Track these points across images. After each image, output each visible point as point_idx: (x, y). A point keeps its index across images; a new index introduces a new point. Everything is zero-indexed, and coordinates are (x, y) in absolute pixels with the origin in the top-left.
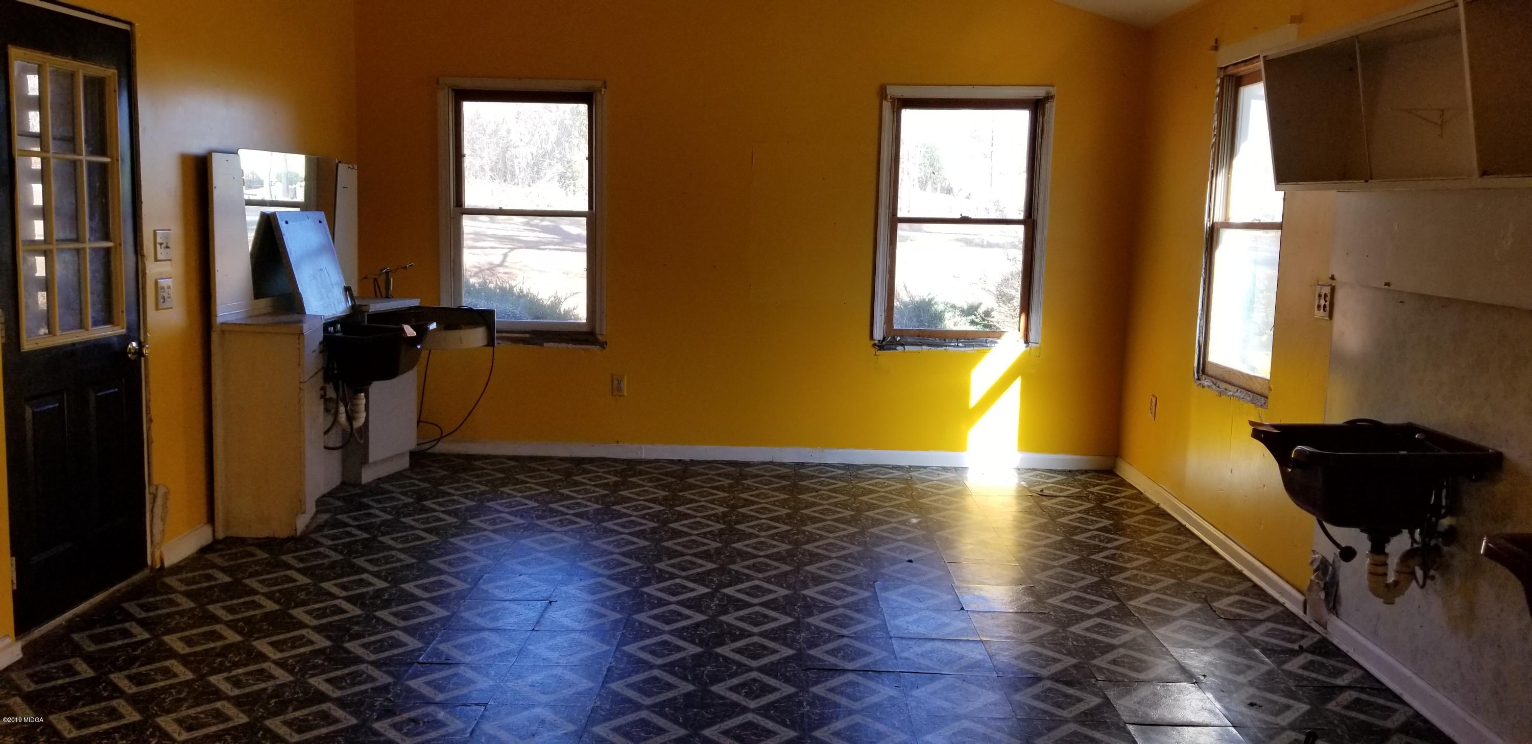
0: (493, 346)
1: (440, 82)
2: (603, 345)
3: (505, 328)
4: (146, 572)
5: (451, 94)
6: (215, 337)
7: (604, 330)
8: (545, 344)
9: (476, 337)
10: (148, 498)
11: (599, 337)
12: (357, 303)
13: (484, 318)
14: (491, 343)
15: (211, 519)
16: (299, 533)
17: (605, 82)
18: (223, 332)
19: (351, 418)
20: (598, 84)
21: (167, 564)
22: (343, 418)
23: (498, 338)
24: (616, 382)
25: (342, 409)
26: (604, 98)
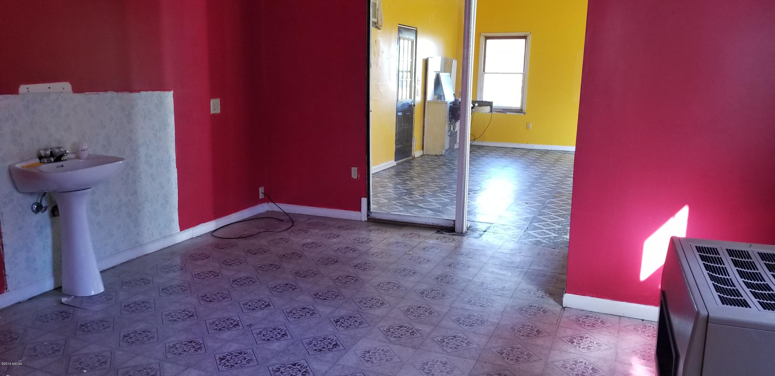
0: (492, 112)
1: (481, 34)
2: (525, 113)
3: (495, 108)
4: (412, 157)
5: (484, 38)
6: (426, 104)
7: (525, 109)
8: (507, 113)
9: (488, 109)
10: (413, 140)
11: (524, 111)
12: (457, 98)
13: (490, 104)
14: (491, 111)
15: (423, 149)
16: (443, 154)
17: (531, 33)
18: (428, 103)
19: (454, 129)
20: (529, 33)
21: (415, 157)
22: (452, 128)
23: (493, 111)
24: (528, 125)
25: (452, 126)
26: (529, 38)
